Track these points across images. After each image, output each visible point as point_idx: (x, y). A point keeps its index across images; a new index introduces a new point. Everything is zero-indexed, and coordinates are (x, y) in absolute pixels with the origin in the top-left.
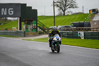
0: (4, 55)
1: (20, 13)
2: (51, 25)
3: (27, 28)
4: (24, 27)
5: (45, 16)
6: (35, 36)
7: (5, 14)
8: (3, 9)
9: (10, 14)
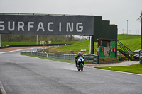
0: (71, 89)
1: (93, 29)
2: (136, 48)
3: (101, 51)
4: (97, 49)
5: (127, 35)
6: (113, 63)
7: (72, 30)
8: (68, 24)
9: (78, 30)
